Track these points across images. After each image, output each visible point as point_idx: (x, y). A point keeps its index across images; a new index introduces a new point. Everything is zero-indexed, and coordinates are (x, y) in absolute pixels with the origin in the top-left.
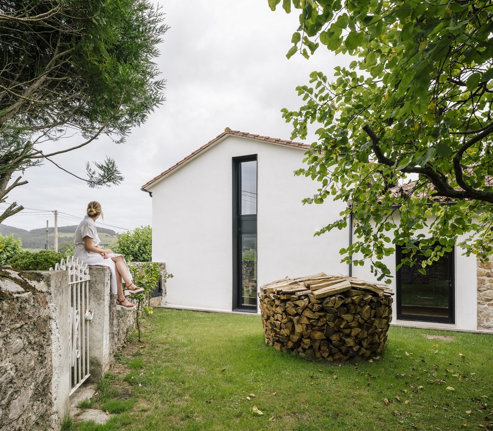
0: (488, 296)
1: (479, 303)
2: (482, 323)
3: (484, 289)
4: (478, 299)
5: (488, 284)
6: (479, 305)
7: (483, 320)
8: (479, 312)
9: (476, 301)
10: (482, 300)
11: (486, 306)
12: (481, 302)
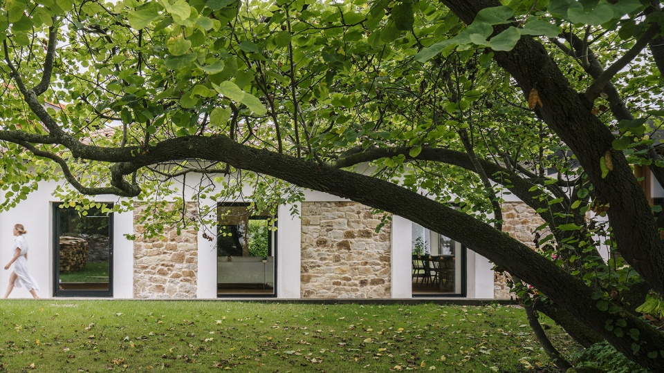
0: (144, 263)
1: (135, 272)
2: (138, 293)
3: (140, 255)
4: (134, 267)
5: (145, 250)
6: (136, 274)
7: (140, 290)
8: (135, 282)
9: (132, 269)
10: (138, 268)
11: (142, 274)
12: (138, 270)
